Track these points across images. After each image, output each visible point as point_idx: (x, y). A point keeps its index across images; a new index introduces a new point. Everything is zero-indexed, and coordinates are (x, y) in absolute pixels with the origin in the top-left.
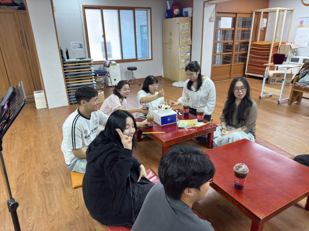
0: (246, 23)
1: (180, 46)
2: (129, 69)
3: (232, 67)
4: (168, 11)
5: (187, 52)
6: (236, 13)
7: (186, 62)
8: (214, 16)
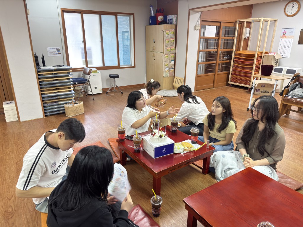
0: (230, 32)
1: (164, 54)
2: (111, 76)
3: (216, 76)
4: (151, 18)
5: (172, 61)
6: (220, 22)
7: (170, 71)
8: (199, 25)
